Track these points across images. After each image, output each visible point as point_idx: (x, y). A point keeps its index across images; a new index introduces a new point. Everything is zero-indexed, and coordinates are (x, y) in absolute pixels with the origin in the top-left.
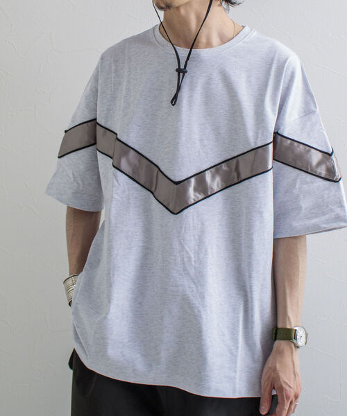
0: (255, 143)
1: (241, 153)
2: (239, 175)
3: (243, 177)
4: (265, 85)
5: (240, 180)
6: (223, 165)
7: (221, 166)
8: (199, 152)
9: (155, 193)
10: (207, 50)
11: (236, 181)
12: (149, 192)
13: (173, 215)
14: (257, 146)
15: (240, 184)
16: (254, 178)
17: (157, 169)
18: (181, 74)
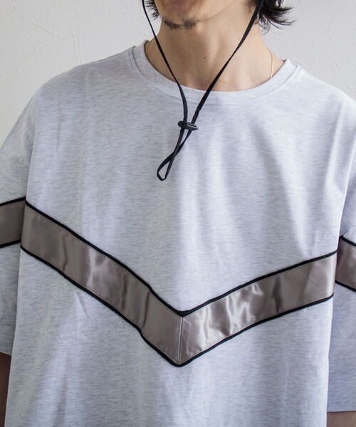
0: (310, 252)
1: (284, 266)
2: (279, 303)
3: (286, 307)
4: (326, 158)
5: (280, 311)
6: (253, 286)
7: (250, 288)
8: (217, 263)
9: (143, 331)
10: (233, 94)
11: (274, 312)
12: (134, 329)
13: (174, 368)
14: (312, 258)
15: (281, 318)
16: (305, 310)
17: (147, 290)
18: (186, 131)
